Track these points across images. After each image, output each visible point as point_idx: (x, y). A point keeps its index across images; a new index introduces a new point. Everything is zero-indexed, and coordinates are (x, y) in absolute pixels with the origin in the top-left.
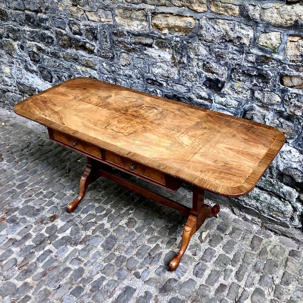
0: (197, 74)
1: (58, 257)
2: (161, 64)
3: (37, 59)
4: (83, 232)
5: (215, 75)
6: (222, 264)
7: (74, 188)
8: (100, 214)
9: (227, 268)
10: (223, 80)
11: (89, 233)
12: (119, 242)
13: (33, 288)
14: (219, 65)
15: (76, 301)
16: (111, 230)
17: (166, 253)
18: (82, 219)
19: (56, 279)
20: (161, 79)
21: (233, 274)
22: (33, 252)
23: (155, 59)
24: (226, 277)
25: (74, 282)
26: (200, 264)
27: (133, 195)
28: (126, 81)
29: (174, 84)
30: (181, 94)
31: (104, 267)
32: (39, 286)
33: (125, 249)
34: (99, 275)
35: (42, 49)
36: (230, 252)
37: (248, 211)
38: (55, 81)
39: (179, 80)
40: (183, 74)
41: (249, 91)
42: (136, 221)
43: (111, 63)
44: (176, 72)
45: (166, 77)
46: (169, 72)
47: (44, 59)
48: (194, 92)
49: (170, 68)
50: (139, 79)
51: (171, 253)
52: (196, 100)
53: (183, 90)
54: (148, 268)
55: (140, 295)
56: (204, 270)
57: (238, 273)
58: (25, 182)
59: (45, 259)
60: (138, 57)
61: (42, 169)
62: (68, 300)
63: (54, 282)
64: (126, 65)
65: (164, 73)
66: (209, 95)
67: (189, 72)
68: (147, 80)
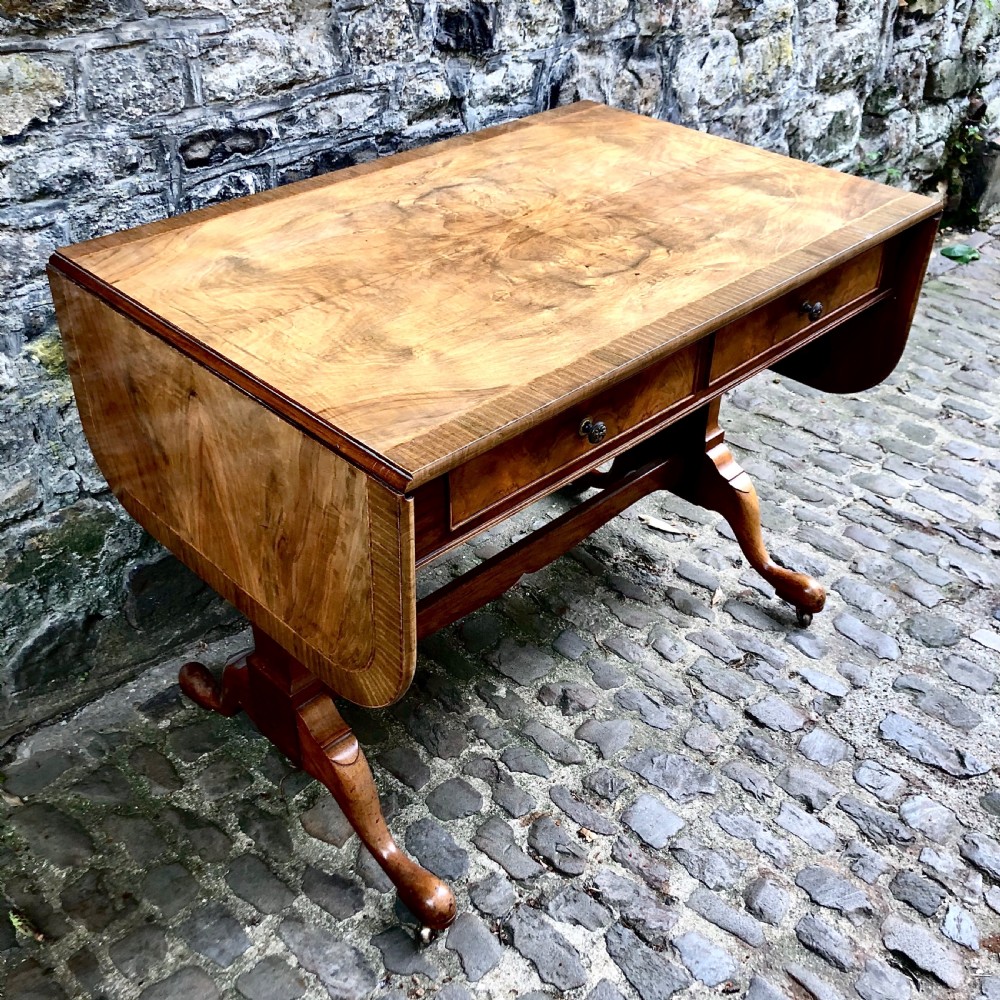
0: (410, 11)
2: (249, 31)
6: (779, 518)
8: (485, 801)
9: (792, 512)
18: (502, 872)
20: (258, 111)
21: (809, 506)
23: (218, 14)
24: (823, 520)
29: (319, 104)
39: (343, 73)
40: (353, 37)
44: (322, 41)
45: (284, 87)
46: (295, 56)
48: (401, 99)
49: (288, 37)
50: (132, 169)
52: (409, 129)
53: (354, 110)
54: (794, 673)
57: (807, 497)
60: (108, 42)
64: (36, 124)
65: (277, 69)
66: (455, 85)
67: (378, 17)
68: (184, 149)
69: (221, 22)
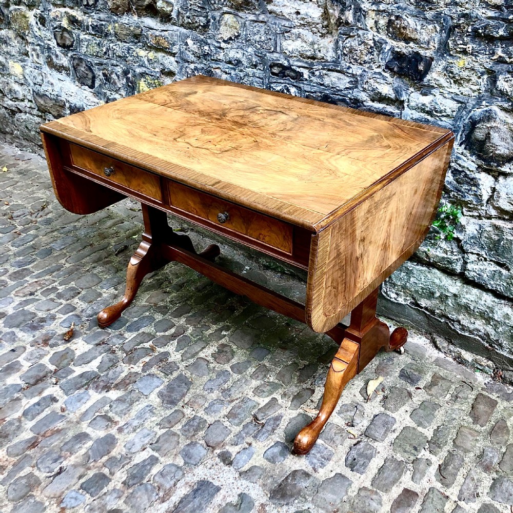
0: (375, 45)
1: (67, 412)
2: (301, 30)
3: (68, 43)
4: (125, 365)
5: (412, 44)
6: (408, 448)
7: (119, 284)
8: (162, 334)
9: (418, 457)
10: (428, 53)
11: (137, 368)
12: (196, 389)
13: (4, 469)
14: (421, 22)
15: (90, 504)
16: (182, 366)
17: (291, 417)
18: (127, 341)
19: (55, 456)
20: (300, 64)
21: (433, 469)
22: (18, 399)
23: (288, 20)
24: (418, 476)
25: (92, 464)
26: (362, 444)
27: (232, 303)
28: (230, 74)
29: (324, 72)
30: (339, 93)
31: (158, 436)
32: (18, 466)
33: (207, 405)
34: (147, 453)
35: (77, 20)
36: (427, 425)
37: (468, 343)
38: (100, 86)
39: (336, 62)
40: (344, 47)
41: (485, 77)
42: (234, 352)
43: (202, 37)
44: (332, 45)
45: (309, 58)
46: (316, 46)
47: (80, 41)
48: (365, 86)
49: (320, 38)
50: (255, 66)
51: (300, 418)
52: (370, 103)
53: (342, 82)
54: (250, 444)
55: (229, 500)
56: (369, 458)
57: (444, 469)
58: (26, 269)
59: (39, 414)
60: (255, 19)
61: (63, 247)
62: (73, 501)
63: (51, 462)
64: (230, 39)
65: (306, 49)
66: (397, 91)
67: (356, 42)
68: (271, 67)
69: (290, 23)
